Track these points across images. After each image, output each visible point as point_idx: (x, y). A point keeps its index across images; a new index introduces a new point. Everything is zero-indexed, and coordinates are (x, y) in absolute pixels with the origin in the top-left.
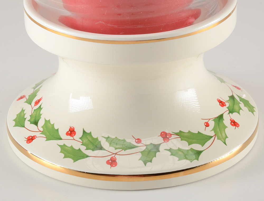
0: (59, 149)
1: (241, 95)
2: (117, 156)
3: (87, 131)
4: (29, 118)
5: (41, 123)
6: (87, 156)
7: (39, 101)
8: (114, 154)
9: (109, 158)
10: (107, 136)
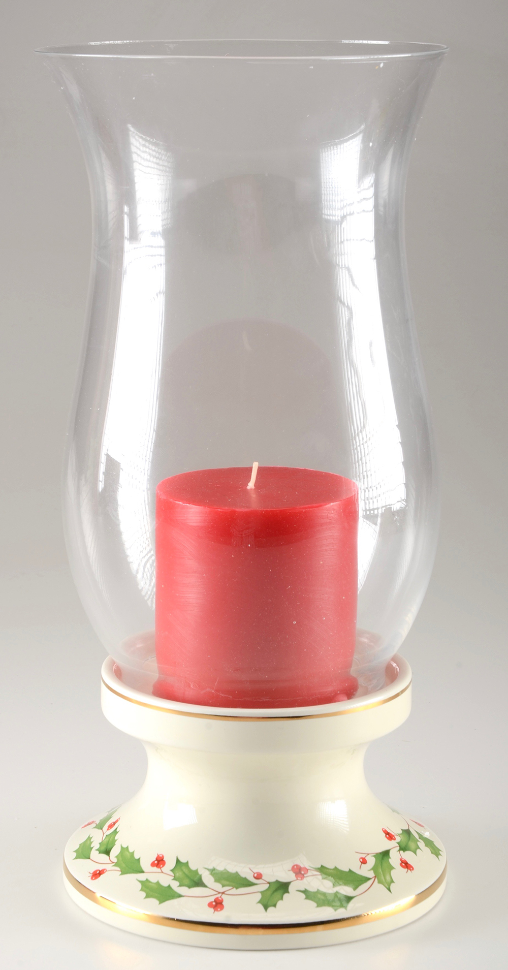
0: (139, 886)
1: (422, 832)
2: (224, 896)
3: (183, 860)
4: (98, 846)
5: (115, 851)
6: (180, 896)
7: (115, 823)
8: (219, 893)
9: (212, 899)
10: (211, 867)
